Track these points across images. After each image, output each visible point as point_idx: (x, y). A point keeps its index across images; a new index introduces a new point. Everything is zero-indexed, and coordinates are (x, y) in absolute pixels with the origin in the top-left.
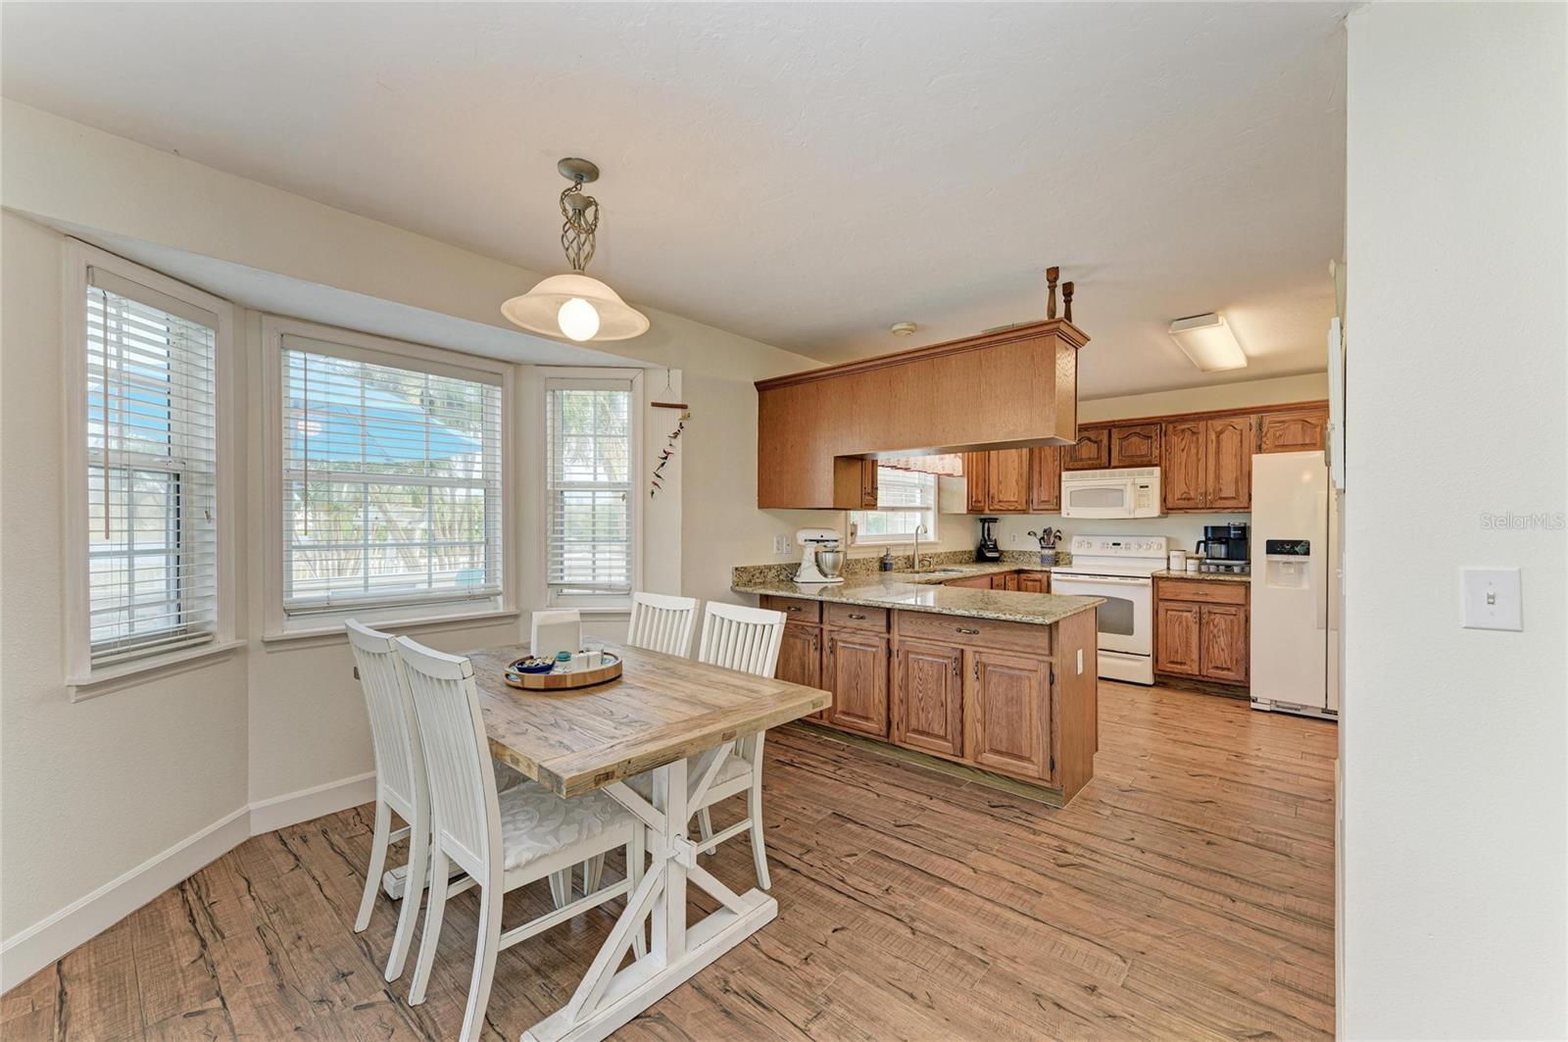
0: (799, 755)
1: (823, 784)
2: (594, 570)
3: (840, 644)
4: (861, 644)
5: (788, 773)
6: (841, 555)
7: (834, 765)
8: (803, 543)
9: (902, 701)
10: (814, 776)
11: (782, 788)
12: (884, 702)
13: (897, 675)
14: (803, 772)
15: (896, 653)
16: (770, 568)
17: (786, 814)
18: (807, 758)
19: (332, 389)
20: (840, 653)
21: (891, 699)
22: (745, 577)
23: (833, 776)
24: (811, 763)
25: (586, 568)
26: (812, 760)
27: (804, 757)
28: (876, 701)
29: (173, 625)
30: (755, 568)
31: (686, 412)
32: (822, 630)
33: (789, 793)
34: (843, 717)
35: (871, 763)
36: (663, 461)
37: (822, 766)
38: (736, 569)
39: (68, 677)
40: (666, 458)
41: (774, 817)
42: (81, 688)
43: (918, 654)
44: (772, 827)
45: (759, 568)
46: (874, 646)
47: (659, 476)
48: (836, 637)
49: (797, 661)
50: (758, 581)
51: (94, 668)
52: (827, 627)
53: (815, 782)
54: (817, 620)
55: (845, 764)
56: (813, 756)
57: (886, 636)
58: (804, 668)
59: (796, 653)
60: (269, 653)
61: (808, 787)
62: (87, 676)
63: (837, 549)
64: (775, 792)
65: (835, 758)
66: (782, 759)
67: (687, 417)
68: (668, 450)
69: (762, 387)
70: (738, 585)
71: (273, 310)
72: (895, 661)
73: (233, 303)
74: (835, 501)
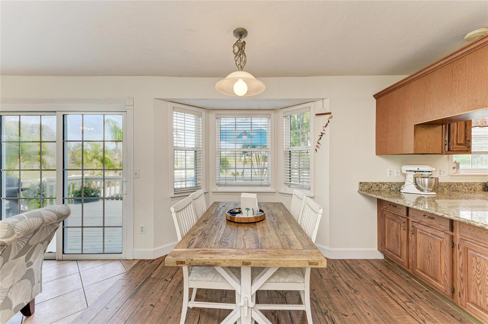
0: (388, 283)
1: (392, 306)
2: (299, 179)
3: (418, 230)
4: (432, 234)
5: (375, 290)
6: (434, 180)
7: (408, 299)
8: (405, 172)
9: (462, 279)
10: (390, 299)
11: (364, 296)
12: (449, 274)
13: (459, 261)
14: (384, 293)
15: (457, 246)
16: (384, 184)
17: (356, 311)
18: (393, 287)
19: (227, 126)
20: (419, 235)
21: (455, 274)
22: (366, 187)
23: (402, 304)
24: (394, 290)
25: (297, 178)
26: (395, 289)
27: (391, 285)
28: (443, 272)
29: (194, 185)
30: (373, 183)
31: (331, 115)
32: (408, 220)
33: (367, 301)
34: (420, 273)
35: (437, 308)
36: (321, 137)
37: (399, 295)
38: (361, 183)
39: (169, 195)
40: (322, 136)
41: (348, 309)
42: (172, 198)
43: (475, 251)
44: (343, 314)
45: (376, 183)
46: (441, 238)
47: (319, 143)
48: (416, 226)
49: (394, 233)
50: (375, 189)
51: (175, 194)
52: (411, 219)
53: (387, 302)
54: (405, 214)
55: (416, 301)
56: (397, 287)
57: (451, 233)
58: (398, 238)
59: (394, 229)
60: (214, 195)
61: (381, 304)
62: (173, 195)
63: (432, 176)
64: (359, 297)
65: (412, 294)
66: (377, 280)
67: (331, 117)
68: (323, 132)
69: (377, 96)
70: (361, 190)
71: (214, 109)
72: (457, 251)
73: (206, 109)
74: (415, 149)
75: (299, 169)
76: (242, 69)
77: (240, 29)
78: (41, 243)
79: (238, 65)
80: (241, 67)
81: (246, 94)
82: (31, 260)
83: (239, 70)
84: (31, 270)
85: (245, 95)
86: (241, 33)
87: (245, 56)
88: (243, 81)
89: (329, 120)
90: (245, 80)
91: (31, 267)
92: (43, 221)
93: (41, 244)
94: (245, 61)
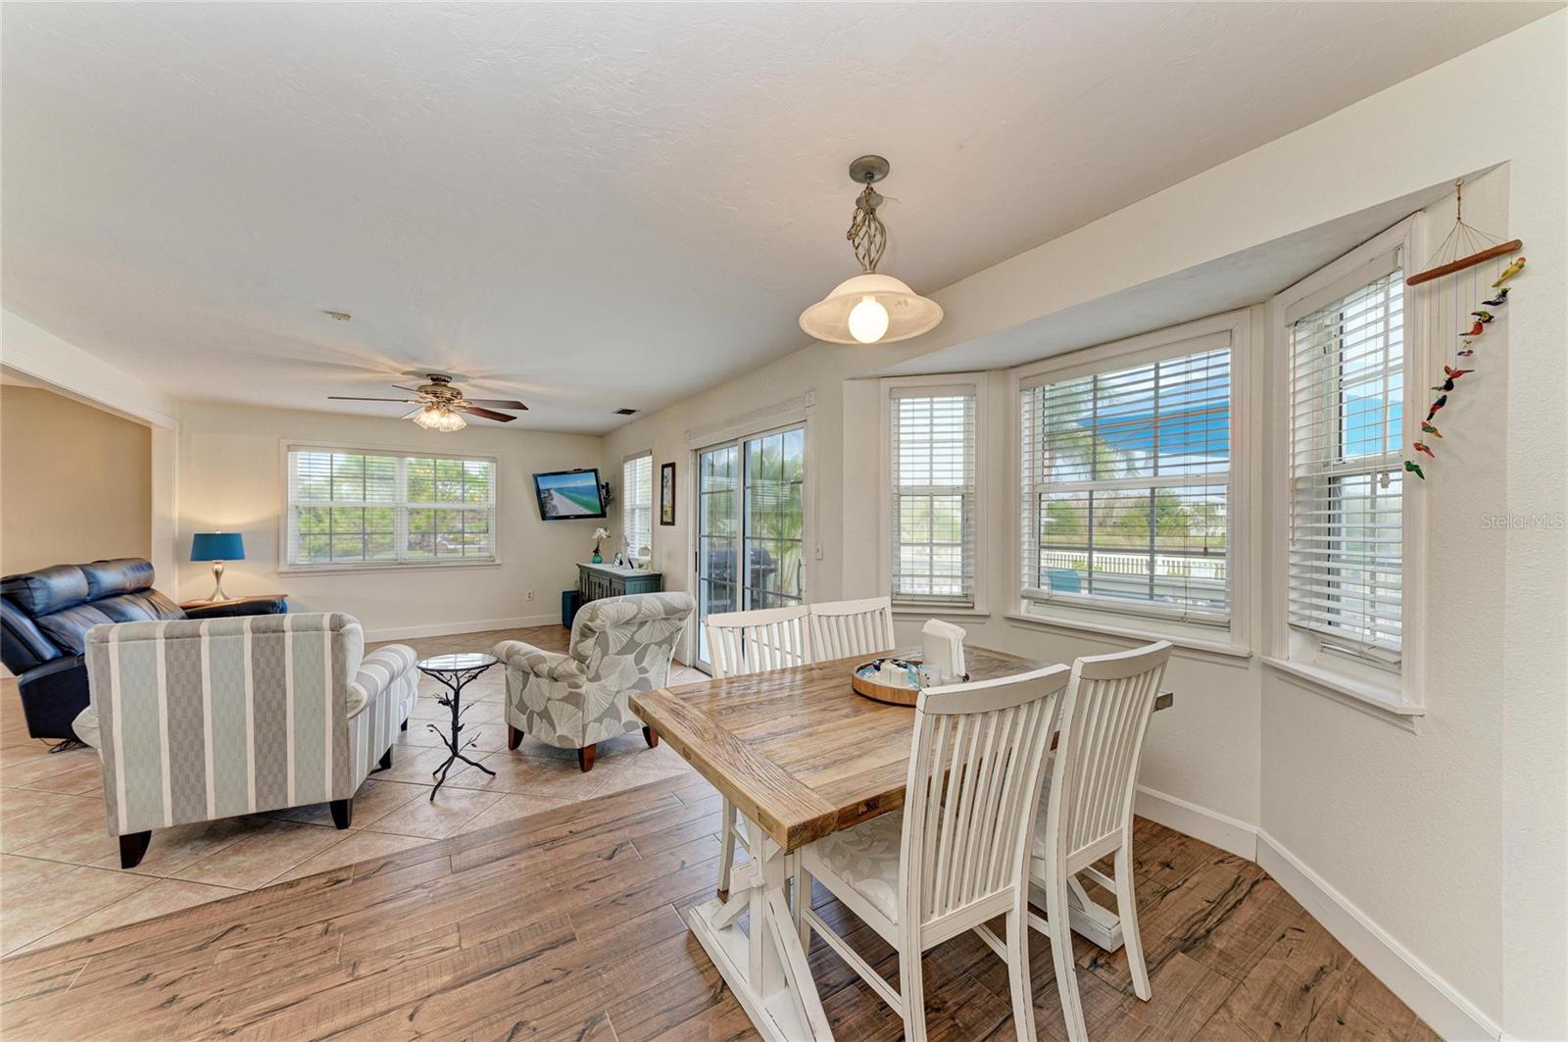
75: (1373, 563)
76: (872, 267)
77: (872, 159)
78: (656, 644)
79: (861, 258)
80: (871, 263)
81: (887, 335)
82: (645, 664)
83: (865, 273)
84: (646, 680)
85: (881, 339)
86: (868, 170)
87: (883, 232)
88: (877, 301)
89: (1503, 286)
90: (881, 297)
91: (646, 675)
92: (639, 610)
93: (657, 648)
94: (883, 245)
